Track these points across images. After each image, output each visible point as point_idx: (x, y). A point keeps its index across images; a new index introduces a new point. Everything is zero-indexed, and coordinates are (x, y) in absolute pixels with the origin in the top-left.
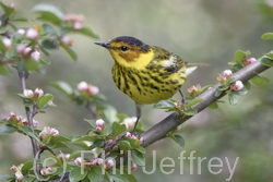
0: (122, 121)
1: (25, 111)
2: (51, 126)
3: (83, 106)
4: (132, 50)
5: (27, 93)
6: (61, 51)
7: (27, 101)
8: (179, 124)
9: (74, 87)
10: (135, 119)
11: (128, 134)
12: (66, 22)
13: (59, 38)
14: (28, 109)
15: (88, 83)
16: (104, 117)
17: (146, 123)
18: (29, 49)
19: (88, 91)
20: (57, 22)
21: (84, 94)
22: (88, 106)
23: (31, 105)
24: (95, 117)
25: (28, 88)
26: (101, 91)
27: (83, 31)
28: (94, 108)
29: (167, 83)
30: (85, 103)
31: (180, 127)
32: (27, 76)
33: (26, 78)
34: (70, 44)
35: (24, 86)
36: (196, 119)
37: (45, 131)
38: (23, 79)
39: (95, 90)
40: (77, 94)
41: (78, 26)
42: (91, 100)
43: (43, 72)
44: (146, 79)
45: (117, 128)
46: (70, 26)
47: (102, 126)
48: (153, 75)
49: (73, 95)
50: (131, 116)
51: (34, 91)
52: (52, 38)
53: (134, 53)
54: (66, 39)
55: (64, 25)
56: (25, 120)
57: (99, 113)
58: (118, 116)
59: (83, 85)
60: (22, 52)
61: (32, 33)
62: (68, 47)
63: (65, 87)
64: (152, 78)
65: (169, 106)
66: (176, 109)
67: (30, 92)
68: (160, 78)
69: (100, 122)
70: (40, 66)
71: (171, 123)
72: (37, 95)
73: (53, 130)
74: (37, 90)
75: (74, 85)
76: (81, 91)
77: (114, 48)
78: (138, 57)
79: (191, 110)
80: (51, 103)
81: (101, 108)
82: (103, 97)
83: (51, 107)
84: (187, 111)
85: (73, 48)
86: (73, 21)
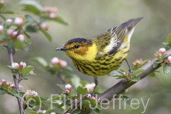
0: (84, 86)
1: (13, 79)
2: (32, 89)
3: (55, 75)
4: (82, 46)
5: (15, 65)
6: (40, 34)
7: (15, 71)
8: (127, 88)
9: (48, 61)
10: (94, 85)
11: (89, 95)
12: (44, 12)
13: (39, 25)
14: (15, 77)
15: (59, 58)
16: (71, 83)
17: (103, 87)
18: (15, 33)
19: (59, 64)
20: (37, 12)
21: (56, 66)
22: (59, 75)
23: (17, 74)
24: (64, 83)
25: (15, 61)
26: (68, 64)
27: (56, 19)
28: (63, 77)
29: (113, 62)
30: (57, 72)
31: (127, 90)
32: (14, 53)
33: (14, 54)
34: (47, 29)
35: (12, 60)
36: (139, 84)
37: (28, 93)
38: (11, 55)
39: (64, 63)
40: (51, 66)
41: (52, 15)
42: (61, 71)
43: (27, 50)
44: (98, 66)
45: (81, 90)
46: (46, 15)
47: (70, 90)
48: (102, 62)
49: (48, 67)
50: (90, 83)
51: (19, 64)
52: (34, 24)
53: (85, 48)
54: (44, 25)
55: (42, 15)
56: (13, 85)
57: (67, 80)
58: (81, 83)
59: (55, 60)
60: (11, 35)
61: (18, 21)
62: (45, 31)
63: (42, 61)
64: (102, 64)
65: (119, 74)
66: (124, 77)
67: (17, 64)
68: (107, 62)
69: (68, 86)
70: (24, 45)
71: (121, 87)
72: (22, 66)
73: (34, 92)
74: (22, 63)
75: (48, 60)
76: (54, 64)
77: (70, 49)
78: (87, 50)
79: (135, 77)
80: (32, 72)
81: (69, 77)
82: (70, 68)
83: (32, 75)
84: (133, 79)
85: (49, 32)
86: (49, 12)
